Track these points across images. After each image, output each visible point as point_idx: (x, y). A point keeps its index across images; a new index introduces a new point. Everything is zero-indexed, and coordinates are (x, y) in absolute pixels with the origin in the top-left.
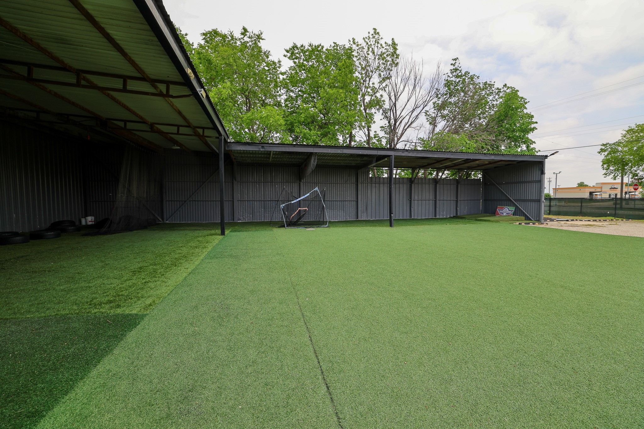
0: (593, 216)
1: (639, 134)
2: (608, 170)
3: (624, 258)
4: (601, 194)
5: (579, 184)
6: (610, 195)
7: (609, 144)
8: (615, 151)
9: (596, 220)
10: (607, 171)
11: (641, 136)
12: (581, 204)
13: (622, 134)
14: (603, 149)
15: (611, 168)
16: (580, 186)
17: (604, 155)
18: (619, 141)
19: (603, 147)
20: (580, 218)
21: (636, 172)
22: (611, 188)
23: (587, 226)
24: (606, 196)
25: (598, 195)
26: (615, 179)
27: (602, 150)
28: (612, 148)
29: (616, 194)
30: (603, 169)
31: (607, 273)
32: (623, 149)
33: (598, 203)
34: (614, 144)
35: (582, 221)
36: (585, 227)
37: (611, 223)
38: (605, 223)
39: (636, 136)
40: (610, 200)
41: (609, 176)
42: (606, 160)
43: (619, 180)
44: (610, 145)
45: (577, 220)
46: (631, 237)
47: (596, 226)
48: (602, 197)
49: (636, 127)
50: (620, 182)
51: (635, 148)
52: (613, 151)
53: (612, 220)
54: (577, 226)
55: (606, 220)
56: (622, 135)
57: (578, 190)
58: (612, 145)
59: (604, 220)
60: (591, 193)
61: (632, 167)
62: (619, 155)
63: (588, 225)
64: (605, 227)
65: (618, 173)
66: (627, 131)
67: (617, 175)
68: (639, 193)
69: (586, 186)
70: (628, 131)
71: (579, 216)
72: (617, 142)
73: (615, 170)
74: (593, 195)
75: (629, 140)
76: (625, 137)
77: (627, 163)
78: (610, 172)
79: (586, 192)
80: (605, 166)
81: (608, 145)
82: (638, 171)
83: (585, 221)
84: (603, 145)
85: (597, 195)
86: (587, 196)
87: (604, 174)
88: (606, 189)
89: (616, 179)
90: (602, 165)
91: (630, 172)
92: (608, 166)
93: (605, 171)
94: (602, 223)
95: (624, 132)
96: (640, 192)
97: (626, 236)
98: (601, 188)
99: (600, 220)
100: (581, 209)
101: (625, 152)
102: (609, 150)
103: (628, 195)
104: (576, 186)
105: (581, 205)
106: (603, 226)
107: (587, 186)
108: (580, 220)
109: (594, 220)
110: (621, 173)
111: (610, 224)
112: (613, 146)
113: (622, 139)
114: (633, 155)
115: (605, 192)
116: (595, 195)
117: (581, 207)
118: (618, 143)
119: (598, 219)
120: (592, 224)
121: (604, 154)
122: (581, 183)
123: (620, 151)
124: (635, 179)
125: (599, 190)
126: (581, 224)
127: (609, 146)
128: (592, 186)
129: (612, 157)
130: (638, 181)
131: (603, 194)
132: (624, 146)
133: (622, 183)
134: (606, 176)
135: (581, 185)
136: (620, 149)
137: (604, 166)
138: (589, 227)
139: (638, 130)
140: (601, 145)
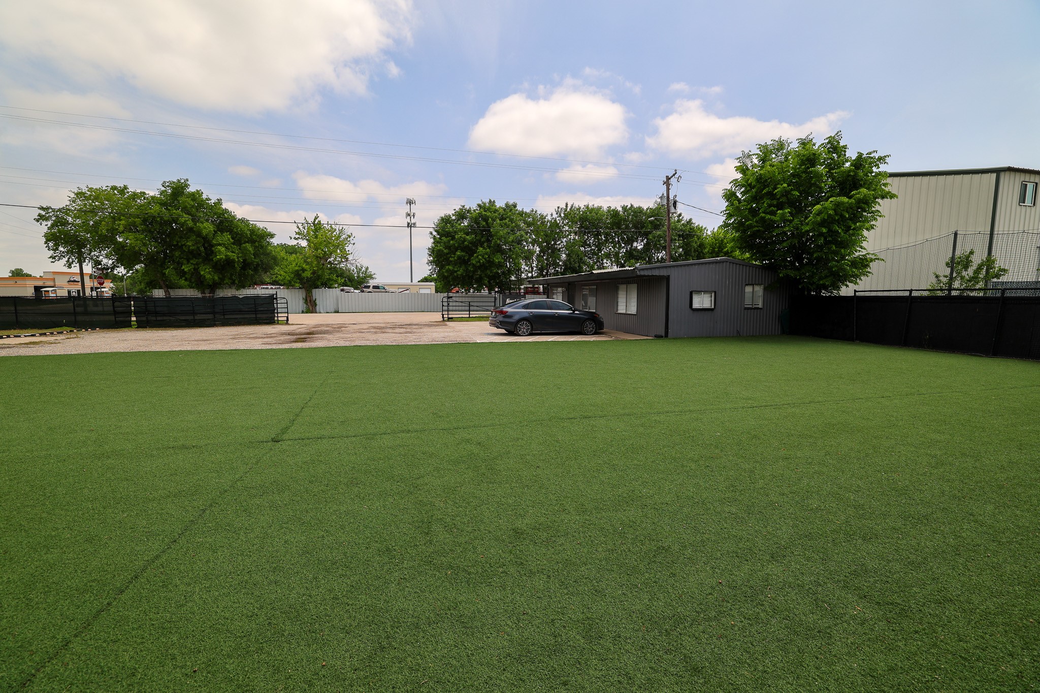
0: (41, 328)
1: (93, 202)
2: (57, 252)
3: (81, 386)
4: (55, 290)
5: (12, 272)
6: (69, 292)
7: (52, 209)
8: (62, 221)
9: (45, 334)
10: (55, 253)
11: (96, 206)
12: (16, 308)
13: (70, 197)
14: (43, 216)
15: (61, 249)
16: (17, 276)
17: (46, 225)
18: (67, 207)
19: (43, 213)
20: (16, 332)
21: (98, 258)
22: (68, 282)
23: (28, 346)
24: (63, 293)
25: (50, 292)
26: (69, 266)
27: (41, 218)
28: (57, 216)
29: (78, 290)
30: (49, 250)
31: (52, 417)
32: (75, 221)
33: (51, 306)
34: (60, 210)
35: (20, 336)
36: (24, 347)
37: (69, 336)
38: (60, 338)
39: (91, 205)
40: (70, 297)
41: (58, 260)
42: (51, 235)
43: (77, 270)
44: (54, 210)
45: (8, 337)
46: (95, 354)
47: (45, 342)
48: (58, 295)
49: (88, 191)
50: (79, 271)
51: (92, 223)
52: (59, 222)
53: (71, 331)
54: (8, 347)
55: (61, 333)
56: (70, 199)
57: (12, 282)
58: (57, 211)
59: (58, 333)
60: (37, 289)
61: (91, 251)
62: (71, 230)
63: (31, 343)
64: (59, 343)
65: (73, 258)
66: (75, 194)
67: (73, 261)
68: (109, 290)
69: (27, 276)
70: (77, 194)
71: (15, 329)
72: (63, 208)
73: (68, 253)
74: (42, 291)
75: (81, 208)
76: (74, 202)
77: (83, 243)
78: (59, 255)
79: (27, 286)
80: (51, 244)
81: (50, 210)
82: (101, 257)
83: (25, 336)
84: (42, 208)
85: (48, 291)
86: (29, 292)
87: (50, 258)
88: (61, 281)
89: (71, 267)
90: (46, 243)
91: (89, 258)
92: (55, 245)
93: (52, 252)
94: (55, 338)
95: (73, 195)
96: (110, 288)
97: (89, 354)
98: (54, 280)
99: (52, 333)
100: (16, 315)
101: (78, 225)
102: (54, 218)
103: (95, 292)
104: (7, 274)
105: (16, 310)
106: (57, 341)
107: (31, 276)
108: (15, 336)
109: (41, 335)
110: (77, 258)
111: (68, 338)
112: (58, 213)
113: (71, 204)
114: (90, 232)
115: (61, 288)
116: (45, 291)
117: (16, 313)
118: (66, 211)
119: (48, 331)
120: (37, 341)
121: (46, 223)
122: (17, 270)
123: (70, 223)
124: (97, 268)
125: (51, 283)
126: (17, 343)
127: (53, 213)
128: (38, 277)
129: (59, 231)
130: (103, 272)
131: (57, 291)
132: (76, 217)
133: (82, 273)
134: (54, 260)
135: (18, 274)
136: (70, 219)
137: (49, 245)
138: (32, 346)
139: (90, 195)
140: (39, 208)
